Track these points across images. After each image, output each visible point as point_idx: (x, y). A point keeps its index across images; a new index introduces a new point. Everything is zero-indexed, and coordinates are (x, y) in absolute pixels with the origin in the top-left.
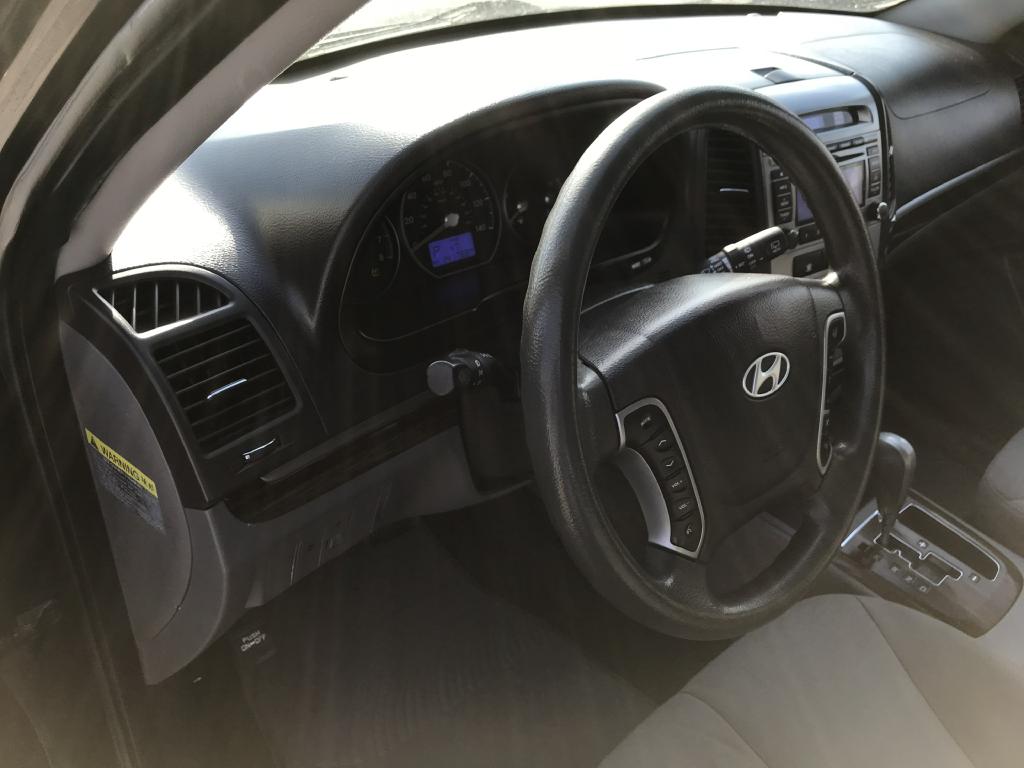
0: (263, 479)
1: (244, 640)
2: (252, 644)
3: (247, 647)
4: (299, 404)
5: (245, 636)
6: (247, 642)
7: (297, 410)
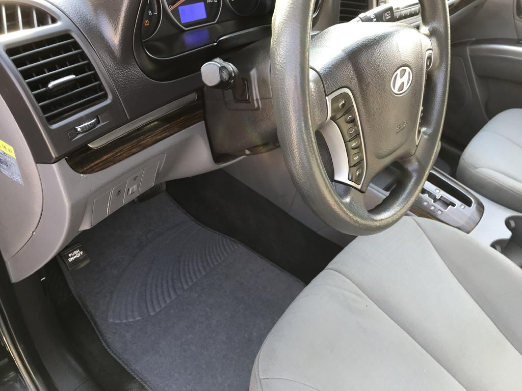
0: (90, 145)
1: (70, 255)
2: (75, 257)
3: (71, 260)
4: (110, 97)
5: (70, 253)
6: (72, 256)
7: (108, 101)
